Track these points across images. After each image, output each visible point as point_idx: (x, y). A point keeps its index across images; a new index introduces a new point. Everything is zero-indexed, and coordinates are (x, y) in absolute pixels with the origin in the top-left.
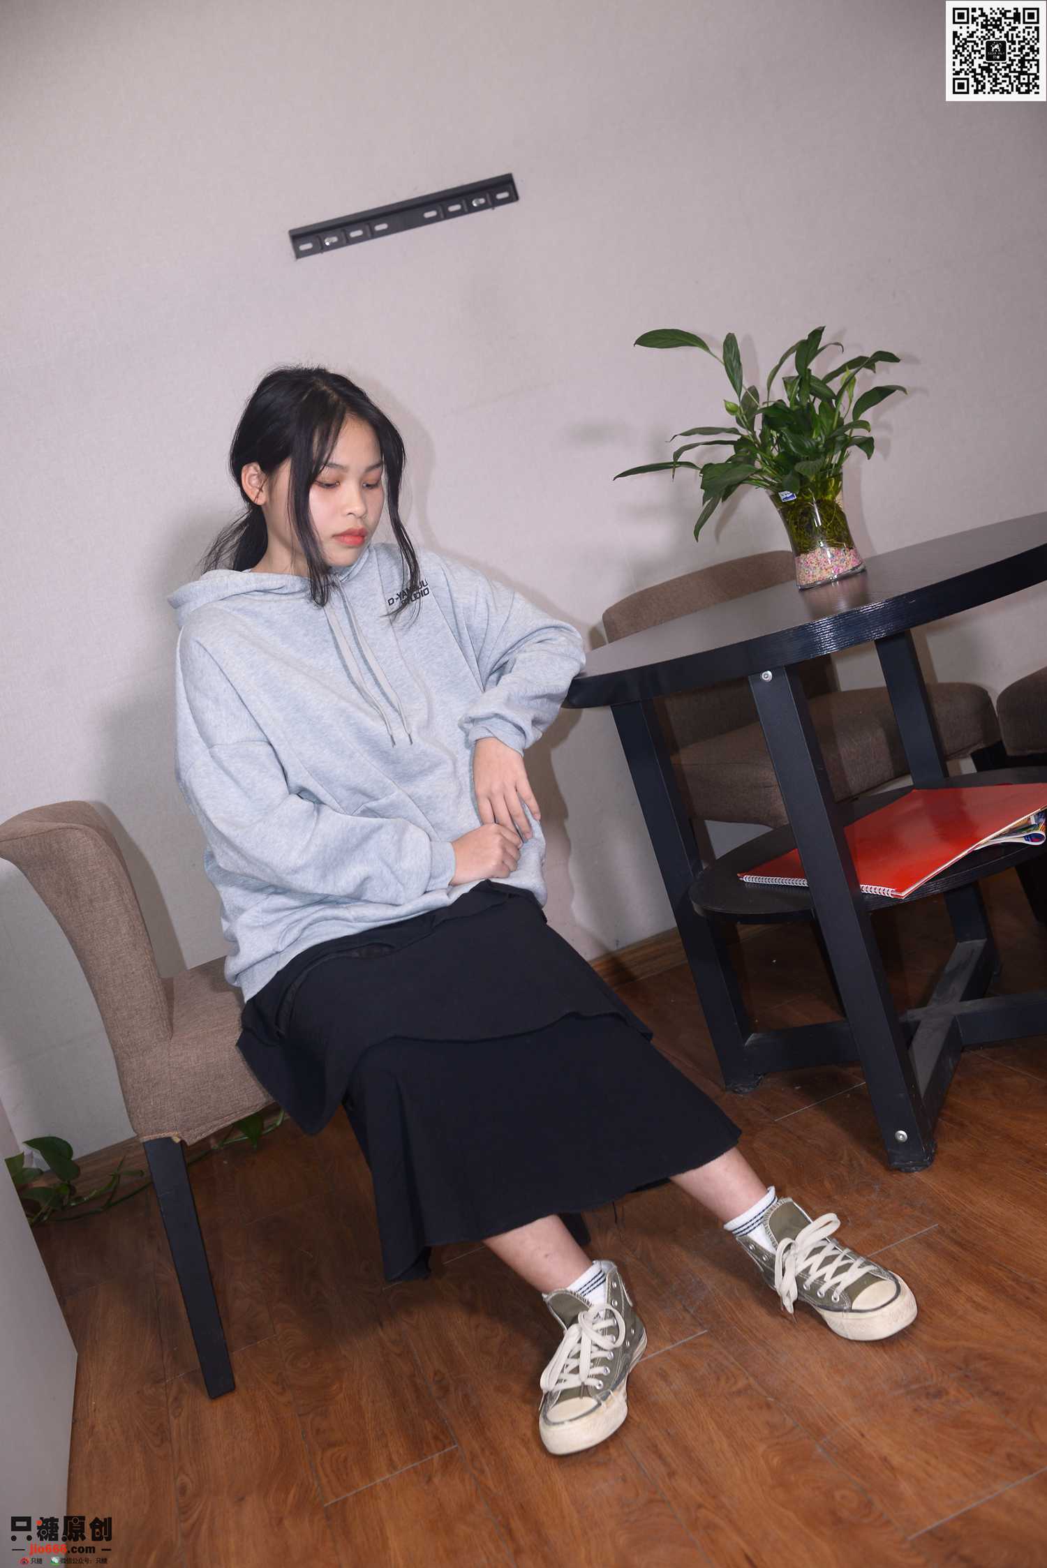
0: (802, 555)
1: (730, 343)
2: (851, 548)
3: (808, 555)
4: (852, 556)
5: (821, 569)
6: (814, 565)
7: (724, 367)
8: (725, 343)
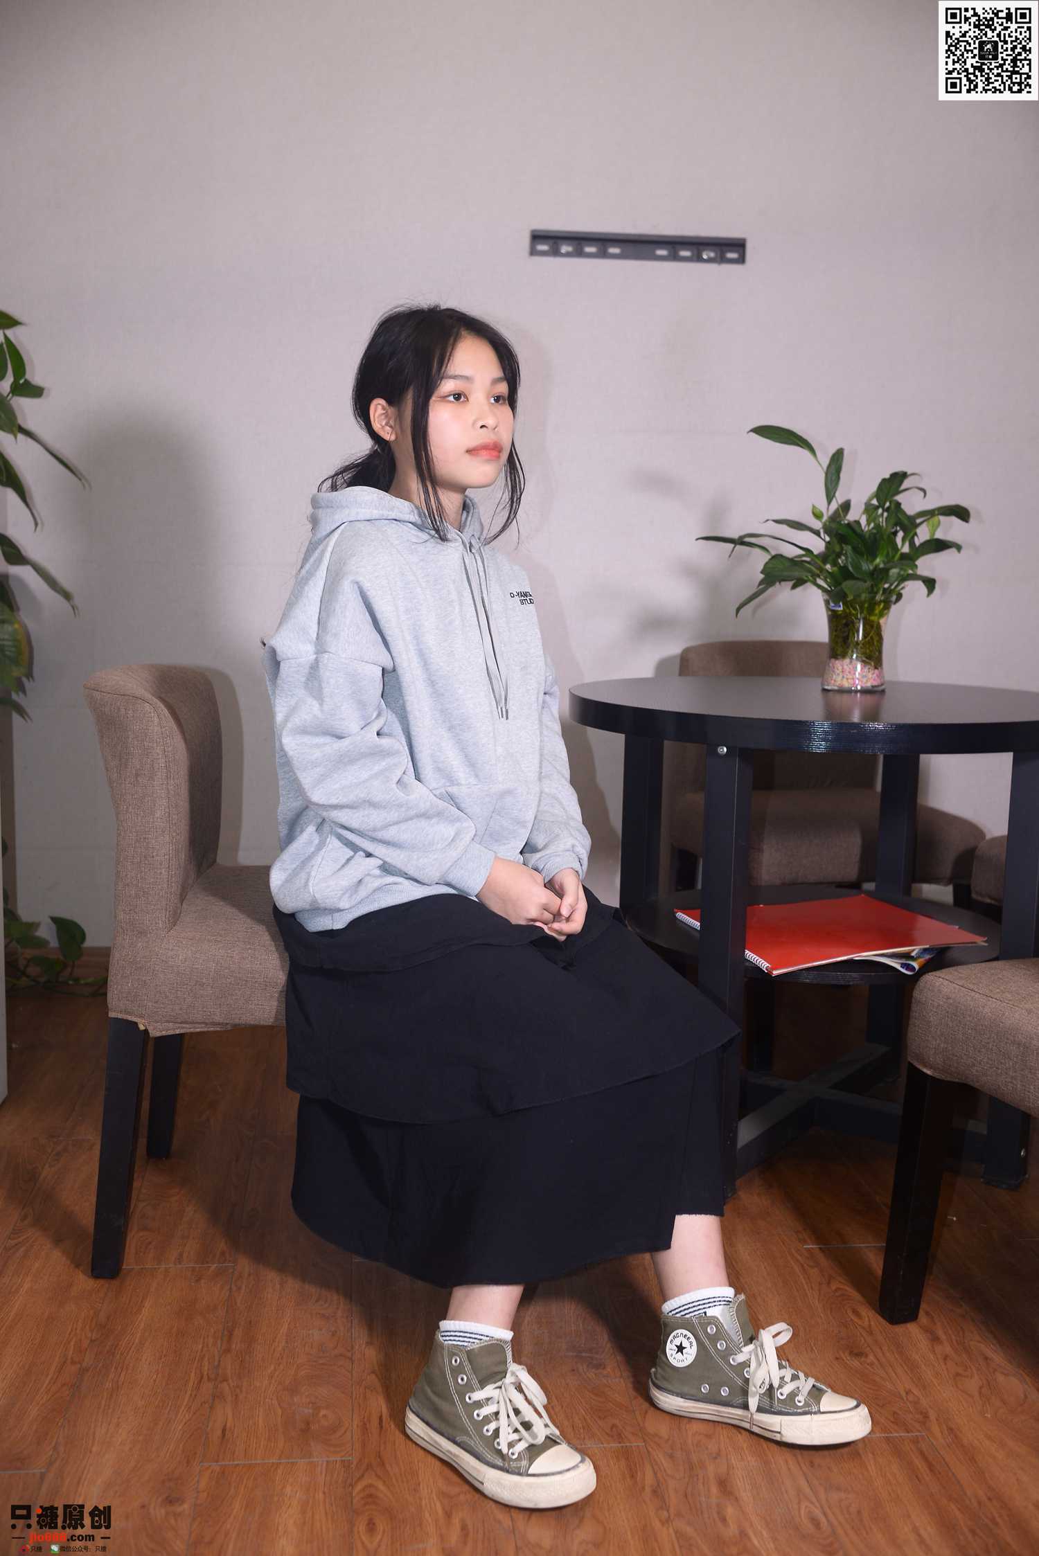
0: (833, 660)
1: (838, 457)
2: (876, 668)
3: (837, 662)
4: (875, 675)
5: (843, 677)
6: (838, 672)
7: (824, 475)
8: (834, 455)
